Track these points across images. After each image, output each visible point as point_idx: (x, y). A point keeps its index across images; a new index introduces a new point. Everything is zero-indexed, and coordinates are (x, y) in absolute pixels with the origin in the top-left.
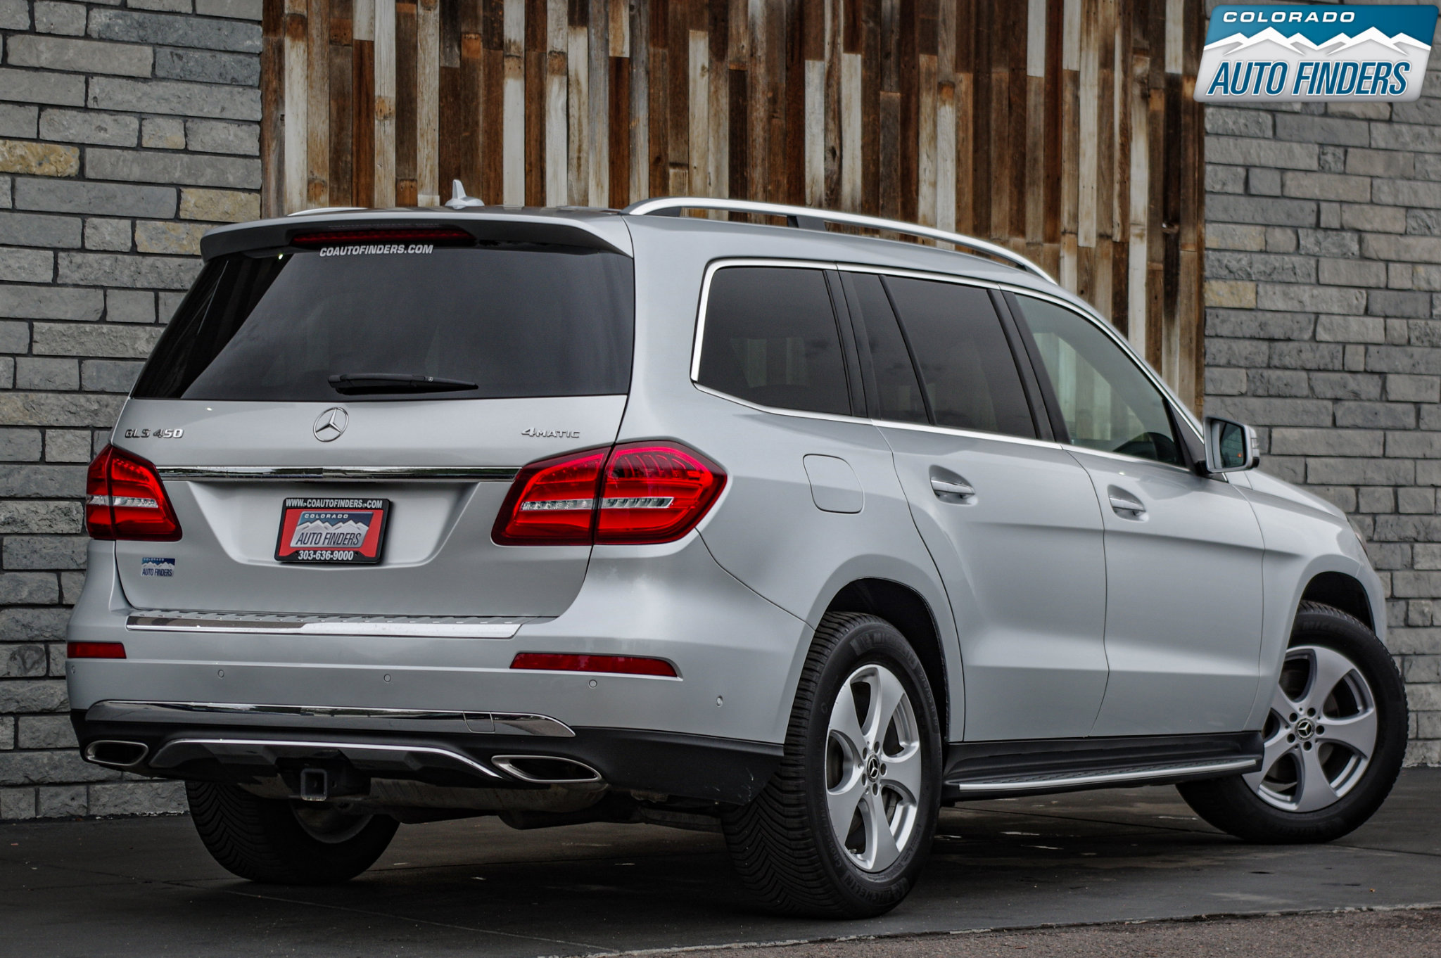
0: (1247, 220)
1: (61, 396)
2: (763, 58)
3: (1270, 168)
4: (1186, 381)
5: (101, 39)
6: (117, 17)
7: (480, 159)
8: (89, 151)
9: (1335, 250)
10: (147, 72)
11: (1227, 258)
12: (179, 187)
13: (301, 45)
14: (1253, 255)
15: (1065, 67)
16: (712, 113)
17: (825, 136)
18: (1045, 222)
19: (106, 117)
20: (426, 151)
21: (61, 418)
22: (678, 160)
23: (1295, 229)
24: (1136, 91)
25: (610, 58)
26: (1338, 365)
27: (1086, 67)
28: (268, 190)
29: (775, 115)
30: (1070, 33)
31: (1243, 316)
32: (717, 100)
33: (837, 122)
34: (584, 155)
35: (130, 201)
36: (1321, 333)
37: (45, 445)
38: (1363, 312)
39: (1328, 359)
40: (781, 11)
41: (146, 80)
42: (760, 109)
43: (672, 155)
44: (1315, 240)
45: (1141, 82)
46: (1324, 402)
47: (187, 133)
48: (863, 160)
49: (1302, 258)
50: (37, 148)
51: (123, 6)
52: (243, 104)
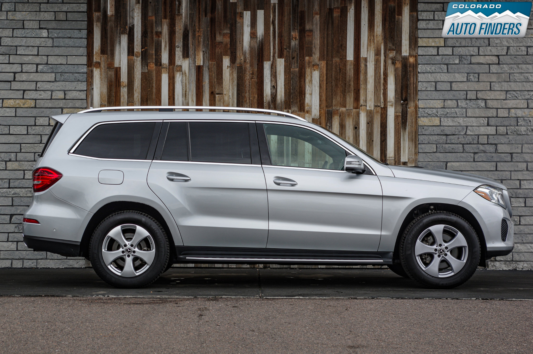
0: (436, 98)
1: (29, 162)
2: (249, 62)
3: (446, 82)
4: (411, 149)
5: (41, 73)
6: (45, 66)
7: (154, 96)
8: (37, 101)
9: (474, 106)
10: (53, 80)
11: (427, 111)
12: (62, 108)
13: (98, 70)
14: (438, 109)
15: (361, 56)
16: (231, 78)
17: (271, 83)
18: (354, 103)
19: (42, 92)
20: (137, 95)
21: (29, 168)
22: (219, 93)
23: (457, 100)
24: (390, 62)
25: (196, 66)
26: (475, 142)
27: (370, 56)
29: (253, 78)
30: (363, 46)
31: (434, 128)
32: (233, 75)
33: (275, 78)
34: (187, 93)
35: (48, 112)
36: (469, 132)
37: (24, 174)
38: (486, 125)
39: (471, 140)
40: (255, 48)
41: (53, 82)
42: (248, 77)
43: (217, 91)
44: (465, 103)
45: (392, 59)
46: (470, 154)
47: (65, 95)
48: (285, 89)
49: (460, 109)
50: (23, 101)
51: (47, 64)
52: (81, 86)
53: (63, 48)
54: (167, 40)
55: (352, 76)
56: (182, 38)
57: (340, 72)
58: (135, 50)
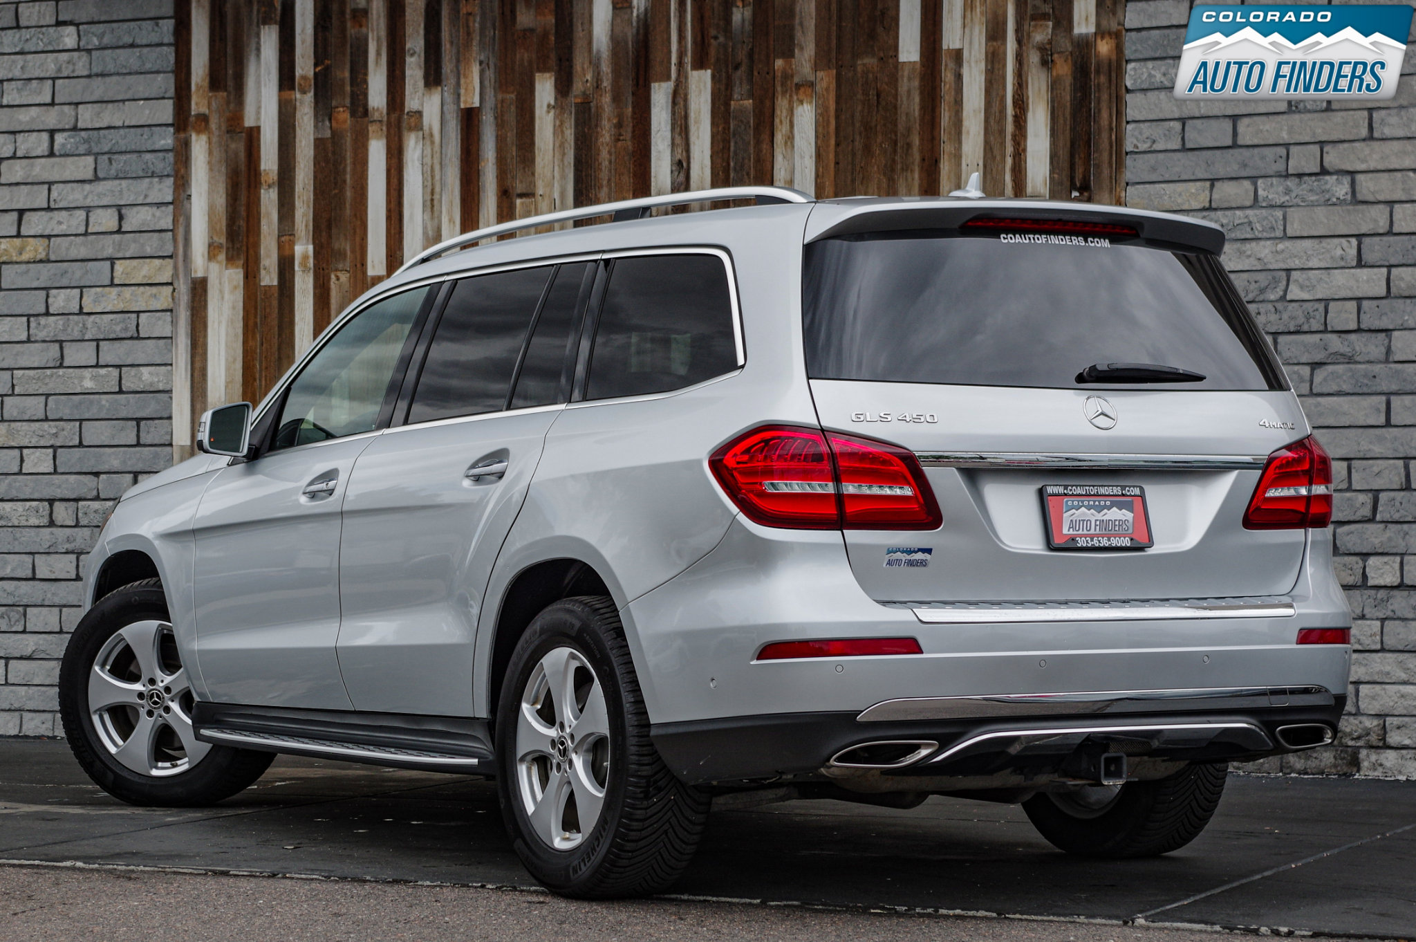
0: (1183, 177)
1: (33, 424)
2: (609, 88)
3: (1217, 117)
5: (61, 156)
6: (69, 137)
7: (348, 210)
8: (53, 240)
9: (1314, 198)
10: (91, 175)
12: (112, 260)
13: (204, 138)
15: (945, 47)
16: (558, 144)
17: (672, 151)
19: (63, 213)
20: (302, 210)
21: (33, 441)
22: (524, 191)
23: (1254, 180)
24: (1034, 58)
25: (462, 109)
26: (1316, 325)
27: (971, 43)
28: (177, 255)
29: (621, 138)
30: (950, 11)
32: (562, 132)
33: (684, 136)
34: (436, 197)
35: (78, 274)
36: (1295, 292)
37: (22, 460)
38: (1354, 263)
39: (1301, 320)
40: (626, 43)
41: (90, 181)
42: (605, 135)
43: (520, 188)
44: (1281, 189)
45: (1042, 49)
46: (1296, 368)
47: (121, 218)
48: (712, 168)
49: (1264, 211)
50: (17, 241)
51: (75, 128)
52: (160, 190)
53: (114, 79)
54: (383, 33)
55: (917, 113)
56: (422, 26)
57: (878, 102)
58: (299, 72)
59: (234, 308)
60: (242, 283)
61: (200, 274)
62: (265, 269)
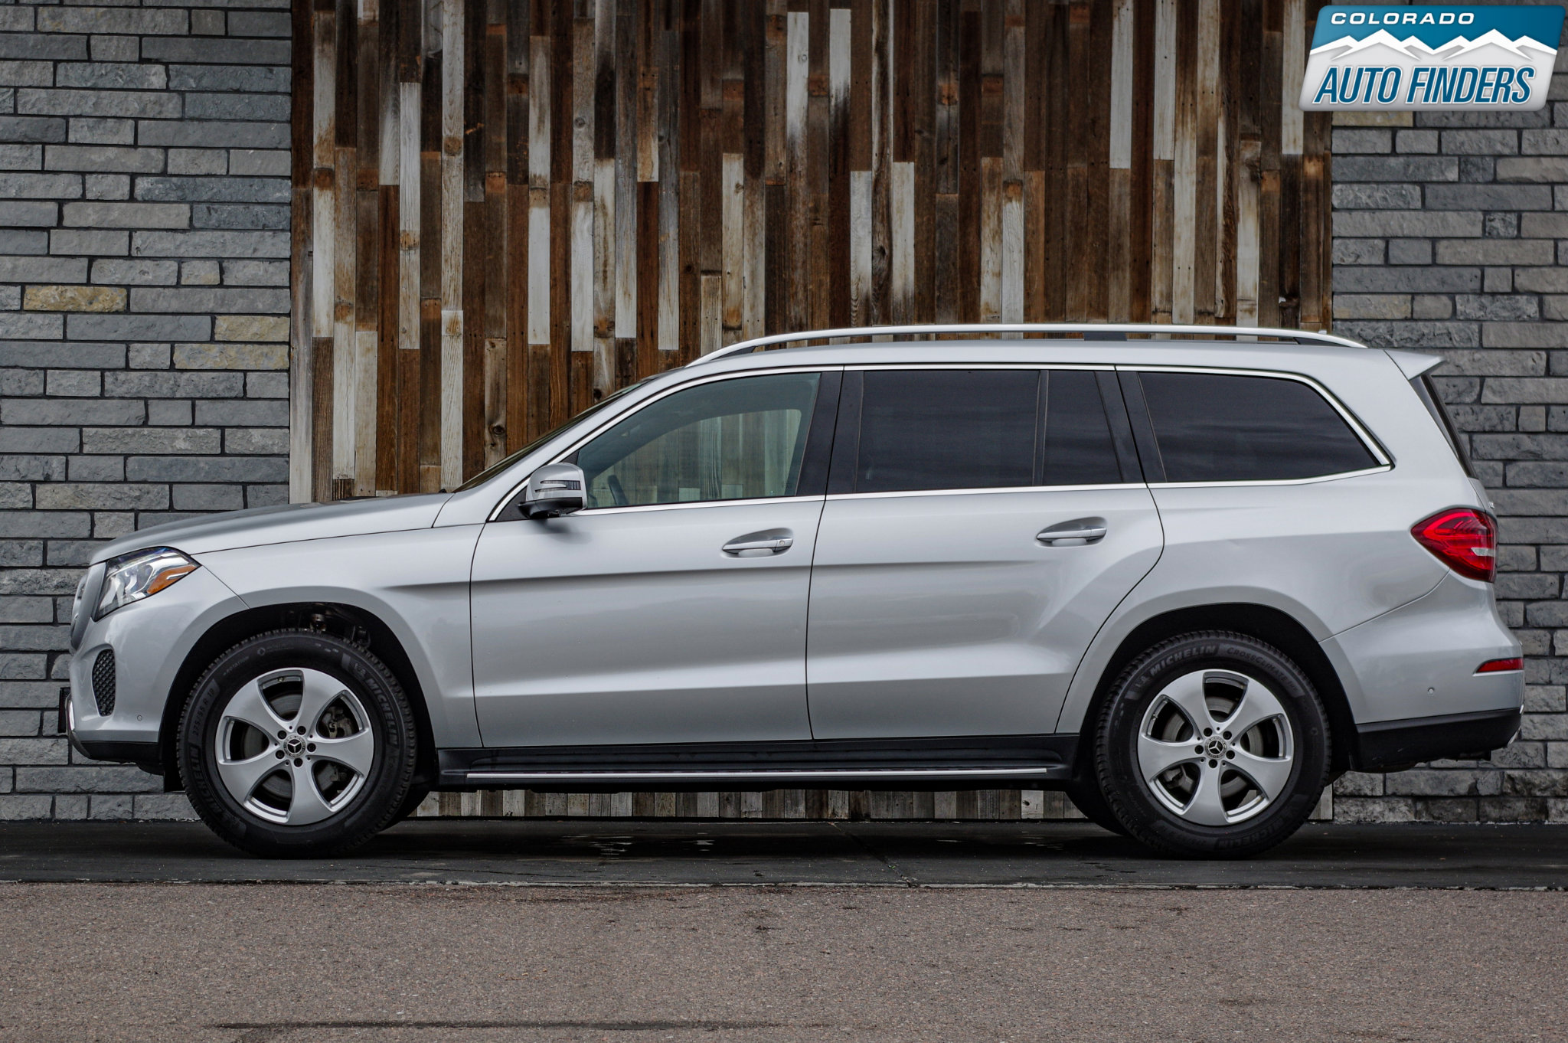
0: (1387, 290)
1: (107, 486)
2: (804, 172)
3: (1417, 238)
5: (144, 201)
6: (157, 182)
7: (505, 277)
8: (133, 290)
9: (1506, 314)
10: (185, 224)
11: (1358, 328)
12: (213, 316)
13: (328, 194)
14: (1394, 324)
15: (1156, 157)
16: (747, 224)
17: (873, 238)
18: (1132, 304)
19: (148, 262)
20: (450, 274)
21: (108, 504)
22: (710, 268)
23: (1452, 296)
24: (1244, 174)
25: (639, 184)
26: (1509, 426)
27: (1182, 156)
28: (296, 314)
29: (818, 222)
30: (1162, 125)
32: (753, 213)
33: (886, 224)
34: (610, 269)
35: (168, 328)
36: (1488, 397)
37: (93, 525)
38: (1543, 373)
39: (1496, 421)
40: (823, 129)
41: (184, 231)
42: (800, 218)
43: (704, 264)
44: (1476, 305)
45: (1250, 165)
46: (1491, 463)
47: (222, 271)
48: (916, 257)
49: (1461, 324)
50: (88, 290)
51: (164, 173)
52: (273, 245)
53: (216, 124)
54: (547, 101)
55: (1128, 217)
56: (593, 97)
57: (1089, 204)
58: (446, 133)
59: (366, 371)
60: (376, 346)
61: (324, 334)
62: (405, 332)
